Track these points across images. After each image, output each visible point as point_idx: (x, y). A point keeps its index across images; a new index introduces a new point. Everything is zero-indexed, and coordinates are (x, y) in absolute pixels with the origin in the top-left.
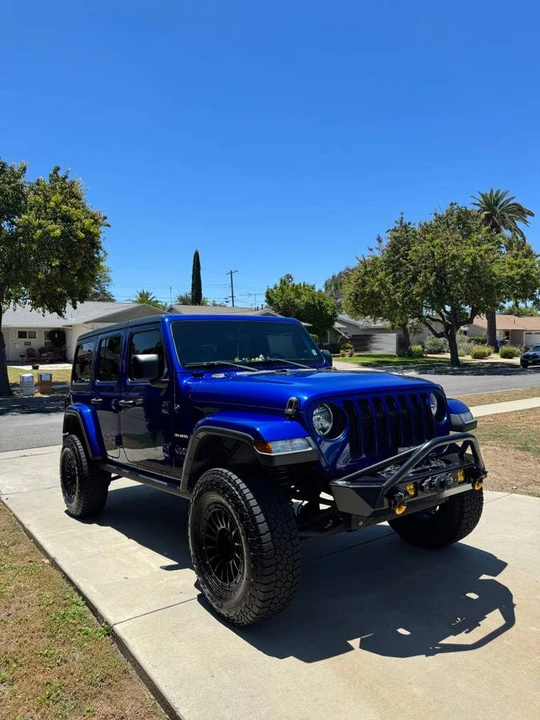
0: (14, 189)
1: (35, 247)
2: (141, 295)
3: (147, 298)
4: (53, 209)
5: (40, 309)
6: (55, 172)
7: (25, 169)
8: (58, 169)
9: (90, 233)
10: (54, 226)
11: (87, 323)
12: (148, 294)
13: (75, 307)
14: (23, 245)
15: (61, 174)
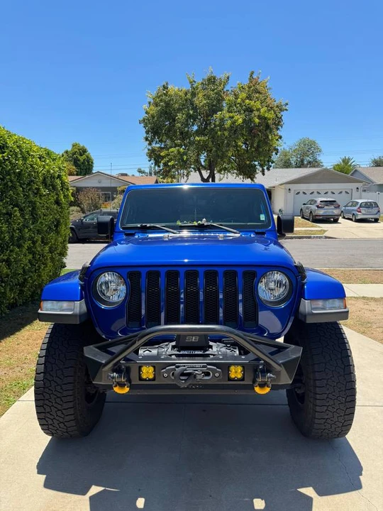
0: (216, 93)
1: (226, 133)
2: (344, 161)
3: (348, 162)
4: (240, 104)
5: (241, 177)
6: (251, 76)
7: (228, 78)
8: (252, 73)
9: (265, 118)
10: (238, 116)
11: (281, 185)
12: (349, 159)
13: (264, 174)
14: (219, 133)
15: (255, 77)
